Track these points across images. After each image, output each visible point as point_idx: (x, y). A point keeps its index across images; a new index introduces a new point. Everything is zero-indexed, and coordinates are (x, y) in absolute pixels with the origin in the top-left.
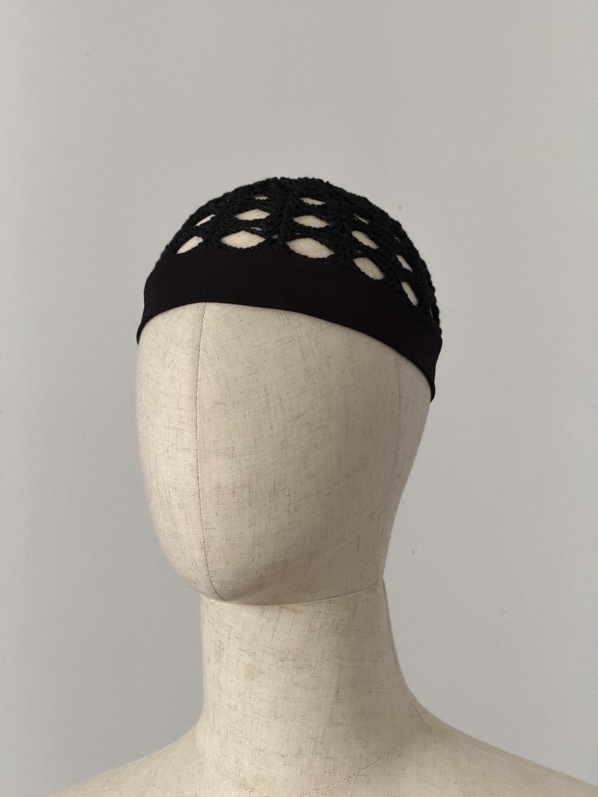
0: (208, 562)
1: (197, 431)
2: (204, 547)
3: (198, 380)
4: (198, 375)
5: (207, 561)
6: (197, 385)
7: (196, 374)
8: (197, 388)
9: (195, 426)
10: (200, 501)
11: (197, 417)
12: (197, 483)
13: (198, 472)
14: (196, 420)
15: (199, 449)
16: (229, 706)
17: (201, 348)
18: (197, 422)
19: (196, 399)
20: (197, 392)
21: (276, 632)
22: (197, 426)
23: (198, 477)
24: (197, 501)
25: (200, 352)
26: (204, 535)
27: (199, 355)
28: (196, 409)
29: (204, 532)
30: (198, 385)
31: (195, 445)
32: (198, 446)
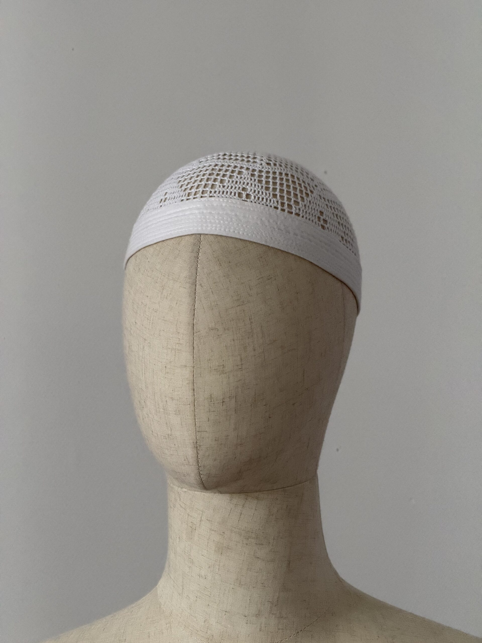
0: (199, 459)
1: (193, 351)
2: (196, 447)
3: (195, 309)
4: (195, 305)
5: (198, 457)
6: (194, 314)
7: (194, 305)
9: (192, 348)
10: (195, 409)
12: (193, 394)
13: (194, 385)
14: (194, 342)
15: (195, 366)
16: (199, 576)
17: (197, 284)
18: (194, 344)
19: (194, 325)
20: (195, 319)
21: (242, 516)
22: (194, 347)
23: (194, 389)
24: (192, 408)
25: (197, 287)
26: (197, 437)
27: (195, 290)
28: (194, 334)
29: (197, 434)
31: (192, 363)
32: (195, 363)
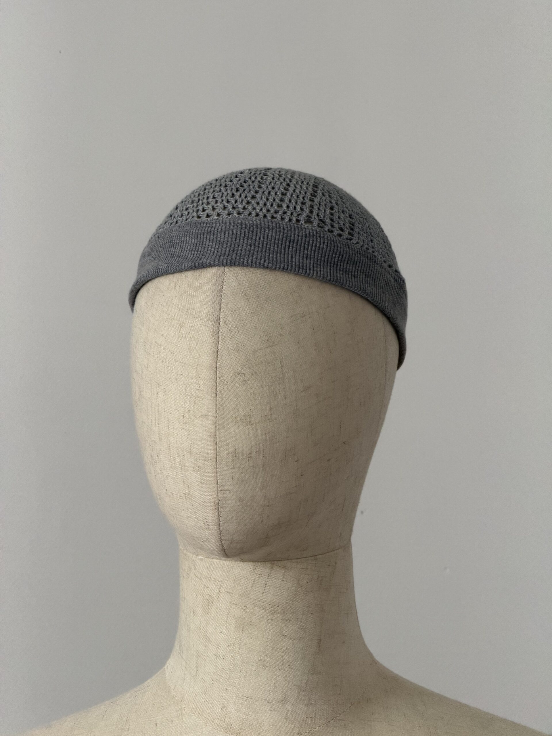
0: (221, 522)
1: (216, 399)
2: (218, 507)
3: (219, 351)
4: (218, 346)
5: (219, 521)
8: (217, 358)
9: (215, 394)
10: (217, 465)
11: (217, 386)
12: (215, 448)
13: (216, 438)
14: (216, 388)
15: (217, 416)
16: (217, 656)
17: (221, 321)
18: (217, 391)
19: (217, 369)
20: (218, 362)
21: (267, 588)
22: (217, 394)
23: (216, 442)
24: (214, 463)
25: (221, 325)
26: (219, 496)
27: (219, 328)
28: (217, 378)
29: (219, 493)
30: (218, 356)
31: (214, 412)
32: (217, 413)
